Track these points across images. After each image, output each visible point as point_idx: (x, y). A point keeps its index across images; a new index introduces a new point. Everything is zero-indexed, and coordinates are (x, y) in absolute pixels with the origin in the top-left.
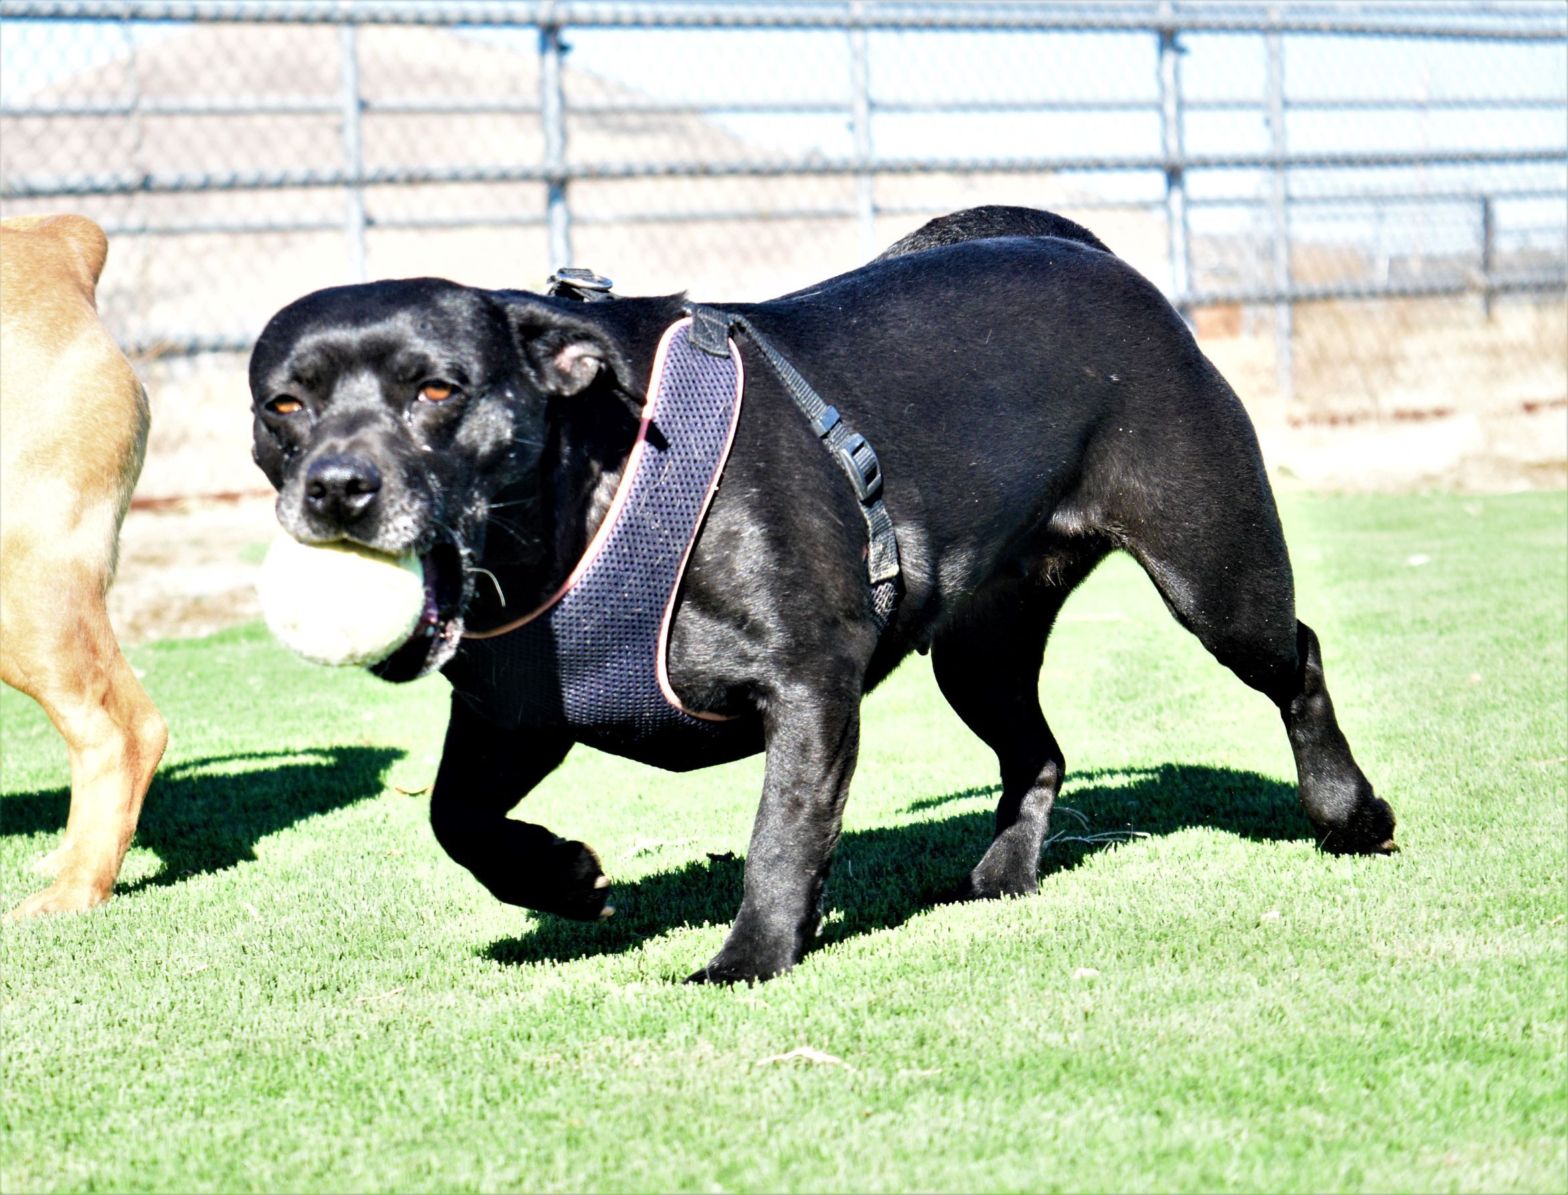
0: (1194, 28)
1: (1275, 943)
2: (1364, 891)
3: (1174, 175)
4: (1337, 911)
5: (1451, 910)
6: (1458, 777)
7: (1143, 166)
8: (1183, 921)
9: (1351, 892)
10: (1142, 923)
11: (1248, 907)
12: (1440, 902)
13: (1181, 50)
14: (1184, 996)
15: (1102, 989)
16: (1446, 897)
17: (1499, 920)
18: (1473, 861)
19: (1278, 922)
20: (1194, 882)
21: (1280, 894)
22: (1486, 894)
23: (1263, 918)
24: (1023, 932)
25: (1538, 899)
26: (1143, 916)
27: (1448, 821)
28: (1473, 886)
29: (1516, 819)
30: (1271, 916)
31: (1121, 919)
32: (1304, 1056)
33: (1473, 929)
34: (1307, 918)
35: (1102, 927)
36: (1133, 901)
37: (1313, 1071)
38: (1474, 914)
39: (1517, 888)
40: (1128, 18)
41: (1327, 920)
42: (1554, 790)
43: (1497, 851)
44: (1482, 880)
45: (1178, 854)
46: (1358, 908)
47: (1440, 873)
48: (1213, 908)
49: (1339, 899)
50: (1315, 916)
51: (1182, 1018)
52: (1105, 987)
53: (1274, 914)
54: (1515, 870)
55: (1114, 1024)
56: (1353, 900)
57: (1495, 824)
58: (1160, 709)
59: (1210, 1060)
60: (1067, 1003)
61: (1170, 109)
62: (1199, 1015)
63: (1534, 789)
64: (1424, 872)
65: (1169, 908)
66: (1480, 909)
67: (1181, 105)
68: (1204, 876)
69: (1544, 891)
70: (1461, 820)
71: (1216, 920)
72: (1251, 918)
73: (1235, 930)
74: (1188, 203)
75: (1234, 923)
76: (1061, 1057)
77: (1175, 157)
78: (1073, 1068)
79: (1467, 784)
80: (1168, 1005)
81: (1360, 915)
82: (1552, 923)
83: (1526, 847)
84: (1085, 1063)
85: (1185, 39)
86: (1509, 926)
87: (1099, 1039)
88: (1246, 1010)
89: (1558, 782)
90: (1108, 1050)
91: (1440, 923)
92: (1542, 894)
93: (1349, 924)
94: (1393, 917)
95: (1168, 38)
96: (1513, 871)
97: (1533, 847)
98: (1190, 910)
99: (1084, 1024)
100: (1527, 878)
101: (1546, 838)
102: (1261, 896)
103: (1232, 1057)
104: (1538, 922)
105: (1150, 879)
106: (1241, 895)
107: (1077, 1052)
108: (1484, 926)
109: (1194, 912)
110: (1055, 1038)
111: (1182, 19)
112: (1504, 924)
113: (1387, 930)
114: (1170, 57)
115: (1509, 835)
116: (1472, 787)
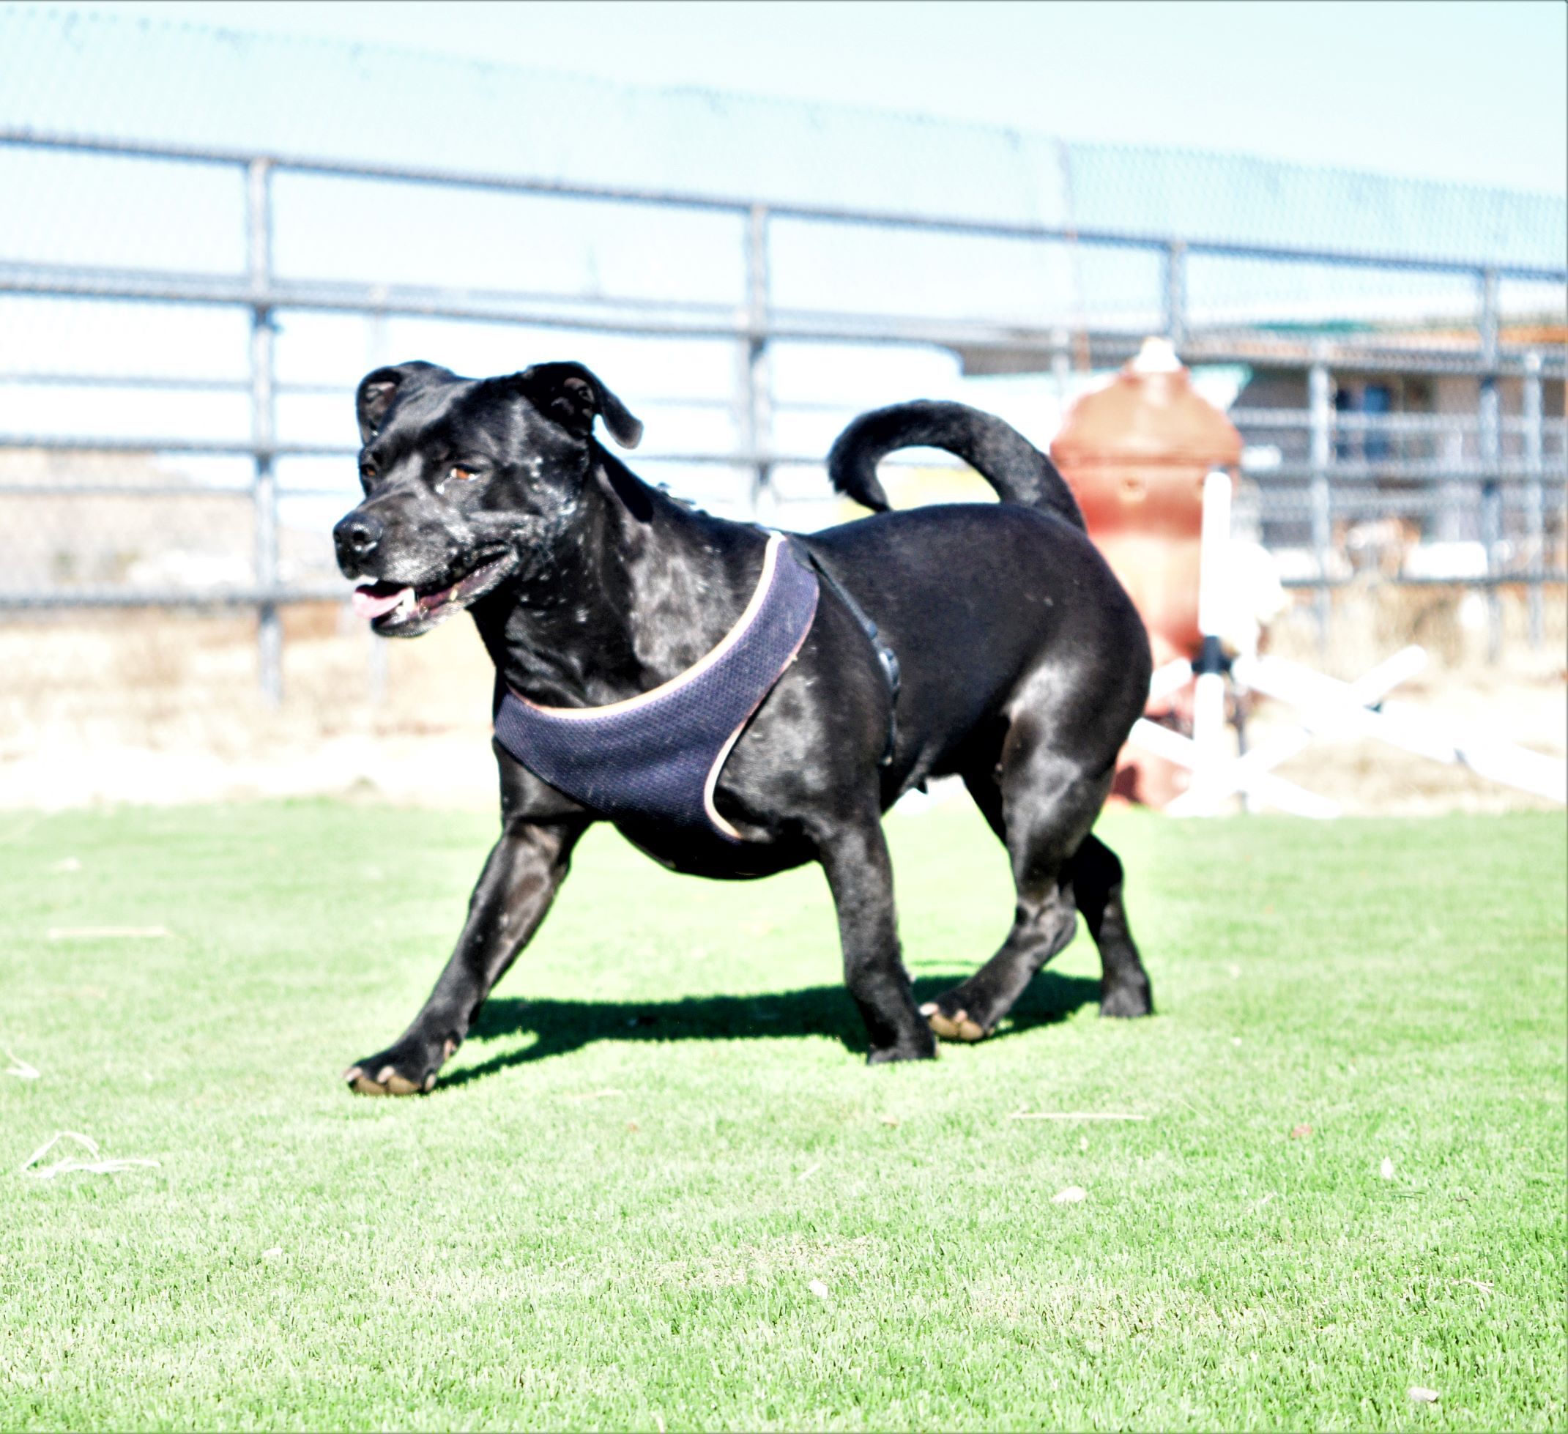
0: (291, 305)
1: (273, 1280)
2: (374, 1228)
3: (264, 461)
4: (342, 1249)
5: (460, 1249)
6: (490, 1110)
7: (234, 450)
8: (182, 1257)
9: (361, 1229)
10: (139, 1258)
11: (251, 1243)
12: (450, 1241)
13: (274, 328)
14: (169, 1336)
15: (85, 1327)
16: (457, 1236)
17: (507, 1261)
18: (490, 1199)
19: (279, 1260)
20: (200, 1215)
21: (287, 1229)
22: (499, 1233)
23: (265, 1254)
24: (12, 1266)
25: (551, 1240)
26: (140, 1251)
27: (473, 1156)
28: (487, 1225)
29: (542, 1155)
30: (273, 1254)
31: (117, 1252)
32: (286, 1401)
33: (480, 1270)
34: (310, 1256)
35: (96, 1261)
36: (133, 1234)
37: (293, 1416)
38: (482, 1253)
39: (531, 1228)
40: (222, 291)
41: (331, 1257)
42: (585, 1125)
43: (519, 1190)
44: (498, 1218)
45: (188, 1185)
46: (365, 1246)
47: (456, 1212)
48: (215, 1242)
49: (347, 1235)
50: (319, 1253)
51: (165, 1359)
52: (89, 1326)
53: (277, 1250)
54: (532, 1208)
55: (93, 1364)
56: (360, 1237)
57: (521, 1160)
58: (191, 1031)
59: (188, 1403)
60: (47, 1342)
61: (263, 390)
62: (183, 1356)
63: (566, 1124)
64: (439, 1209)
65: (169, 1240)
66: (490, 1249)
67: (275, 387)
68: (212, 1210)
69: (557, 1231)
70: (486, 1155)
71: (216, 1256)
72: (251, 1255)
73: (233, 1267)
74: (277, 493)
75: (234, 1260)
76: (32, 1398)
77: (265, 444)
78: (44, 1410)
79: (498, 1118)
80: (152, 1345)
81: (366, 1253)
82: (561, 1265)
83: (547, 1185)
84: (56, 1405)
85: (281, 317)
86: (517, 1268)
87: (74, 1380)
88: (234, 1350)
89: (591, 1117)
90: (83, 1392)
91: (446, 1264)
92: (555, 1234)
93: (353, 1262)
94: (399, 1256)
95: (262, 315)
96: (530, 1210)
97: (555, 1185)
98: (191, 1246)
99: (62, 1363)
100: (544, 1218)
101: (569, 1175)
102: (267, 1231)
103: (212, 1400)
104: (547, 1263)
105: (154, 1211)
106: (247, 1230)
107: (49, 1395)
108: (491, 1268)
109: (193, 1247)
110: (29, 1379)
111: (277, 295)
112: (513, 1266)
113: (391, 1269)
114: (264, 336)
115: (530, 1172)
116: (503, 1121)
